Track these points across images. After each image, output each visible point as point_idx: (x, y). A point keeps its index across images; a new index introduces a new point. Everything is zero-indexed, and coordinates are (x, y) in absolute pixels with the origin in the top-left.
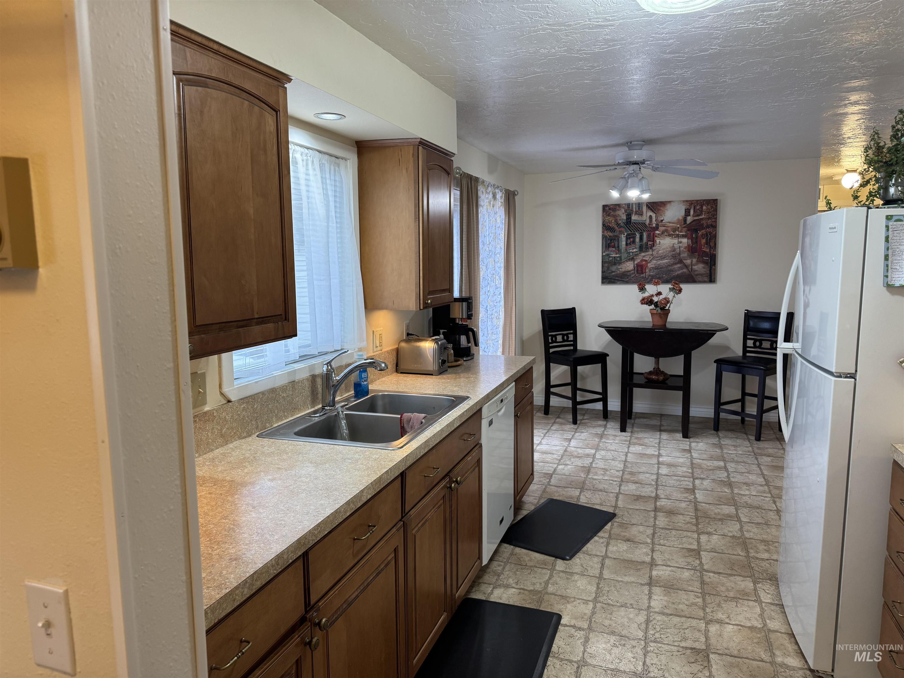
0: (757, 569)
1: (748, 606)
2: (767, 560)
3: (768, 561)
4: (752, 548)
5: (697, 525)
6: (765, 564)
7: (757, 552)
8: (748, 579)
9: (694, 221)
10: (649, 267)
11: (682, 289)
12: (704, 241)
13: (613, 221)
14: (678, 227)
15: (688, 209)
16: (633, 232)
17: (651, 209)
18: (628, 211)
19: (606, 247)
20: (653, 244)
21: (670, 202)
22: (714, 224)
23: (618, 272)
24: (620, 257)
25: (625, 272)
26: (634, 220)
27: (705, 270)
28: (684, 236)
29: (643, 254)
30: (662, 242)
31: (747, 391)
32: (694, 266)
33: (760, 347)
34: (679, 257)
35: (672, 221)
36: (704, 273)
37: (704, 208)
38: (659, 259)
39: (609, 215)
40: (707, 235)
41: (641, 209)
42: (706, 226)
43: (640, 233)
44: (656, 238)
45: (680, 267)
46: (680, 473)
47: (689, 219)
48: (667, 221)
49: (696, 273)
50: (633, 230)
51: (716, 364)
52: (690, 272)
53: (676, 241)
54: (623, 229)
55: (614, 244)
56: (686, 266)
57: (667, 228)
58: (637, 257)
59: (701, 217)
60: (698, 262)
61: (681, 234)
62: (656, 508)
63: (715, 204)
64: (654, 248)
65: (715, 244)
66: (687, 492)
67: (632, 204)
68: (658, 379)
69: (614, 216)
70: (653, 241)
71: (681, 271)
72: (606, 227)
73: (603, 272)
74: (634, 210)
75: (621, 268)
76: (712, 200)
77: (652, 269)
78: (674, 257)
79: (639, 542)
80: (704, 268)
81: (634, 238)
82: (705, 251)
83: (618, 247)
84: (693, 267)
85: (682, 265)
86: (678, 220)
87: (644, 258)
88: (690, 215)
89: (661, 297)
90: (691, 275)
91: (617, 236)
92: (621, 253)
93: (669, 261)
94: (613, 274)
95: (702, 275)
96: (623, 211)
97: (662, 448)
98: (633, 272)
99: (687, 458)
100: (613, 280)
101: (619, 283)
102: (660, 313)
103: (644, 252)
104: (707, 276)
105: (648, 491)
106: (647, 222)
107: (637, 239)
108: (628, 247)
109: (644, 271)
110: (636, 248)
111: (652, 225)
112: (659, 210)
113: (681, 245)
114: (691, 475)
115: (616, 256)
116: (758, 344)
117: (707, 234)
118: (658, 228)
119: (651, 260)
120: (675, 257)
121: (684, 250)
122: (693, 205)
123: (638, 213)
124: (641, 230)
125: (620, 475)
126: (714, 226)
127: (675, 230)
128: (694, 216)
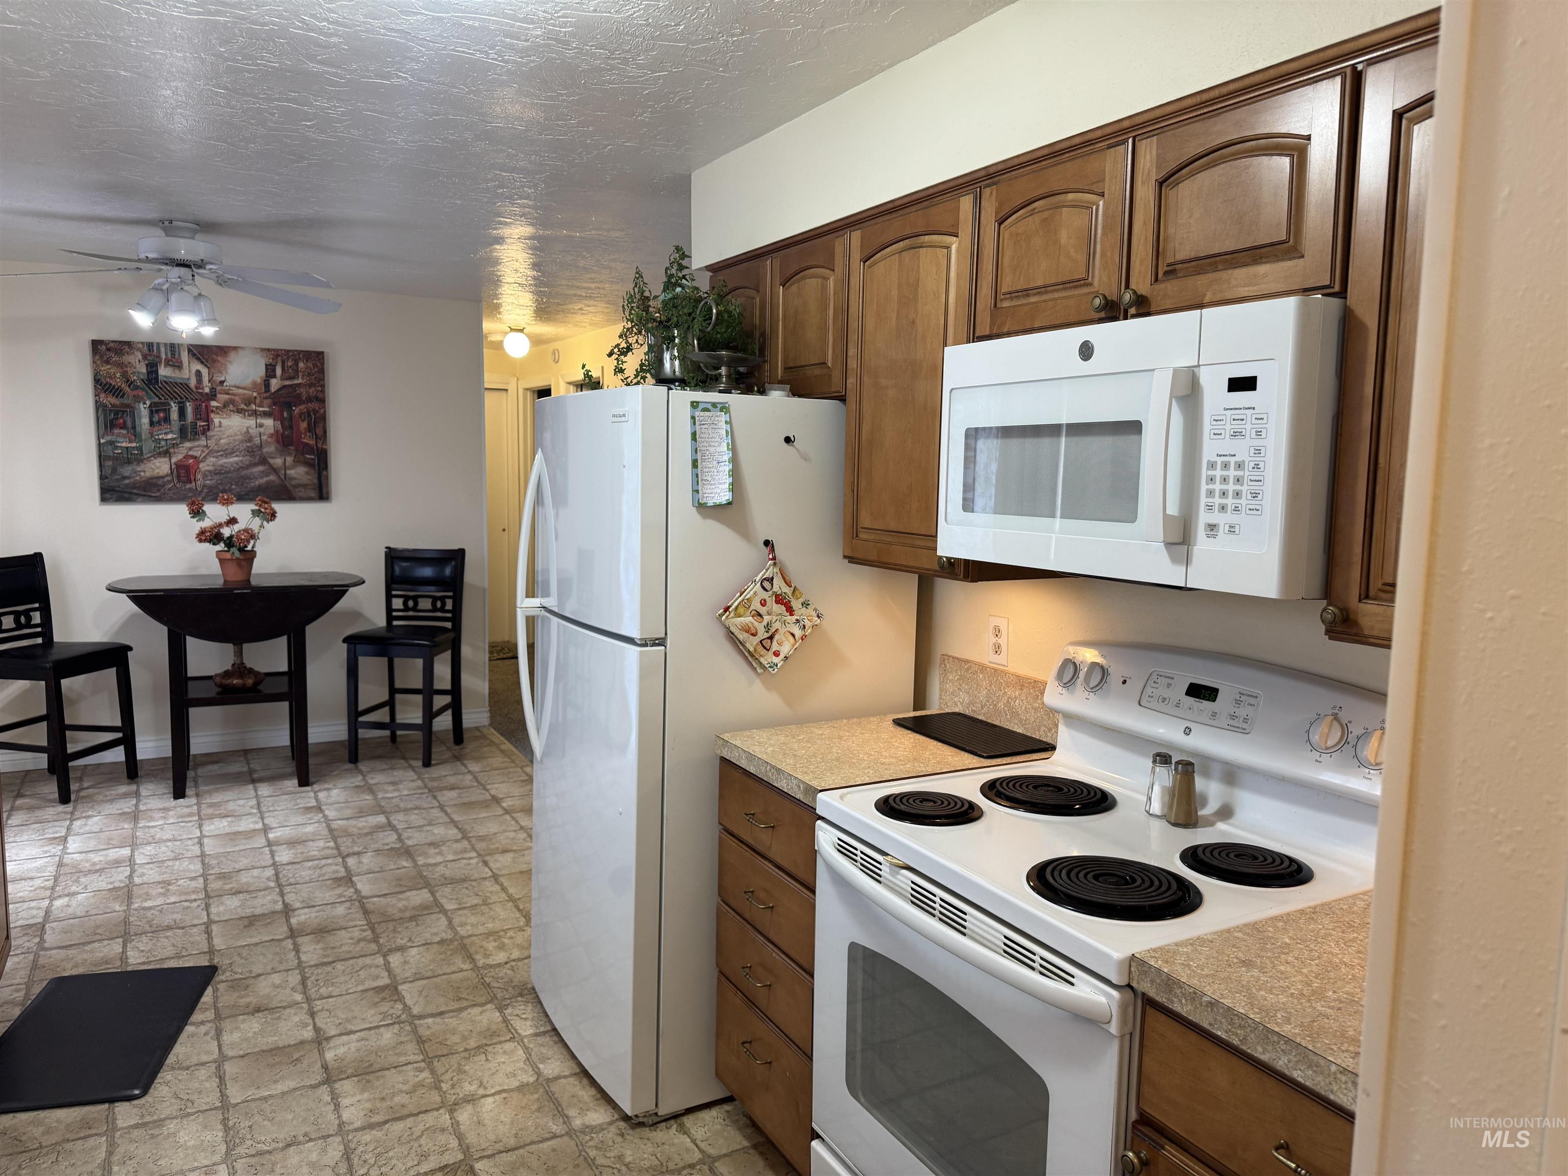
0: (496, 985)
1: (505, 1052)
2: (506, 963)
3: (508, 966)
4: (477, 953)
5: (376, 939)
6: (505, 971)
7: (487, 956)
8: (489, 1006)
9: (284, 387)
10: (203, 470)
11: (276, 513)
12: (304, 425)
13: (118, 375)
14: (255, 398)
15: (270, 365)
16: (163, 401)
17: (198, 359)
18: (149, 358)
19: (106, 427)
20: (208, 425)
21: (235, 348)
22: (320, 395)
23: (138, 478)
24: (140, 449)
25: (152, 478)
26: (165, 376)
27: (310, 477)
28: (266, 415)
29: (188, 444)
30: (225, 422)
31: (398, 685)
32: (290, 469)
33: (415, 609)
34: (259, 452)
35: (243, 385)
36: (309, 482)
37: (301, 365)
38: (222, 455)
39: (107, 362)
40: (309, 415)
41: (177, 356)
42: (306, 398)
43: (179, 403)
44: (212, 415)
45: (263, 472)
46: (316, 853)
47: (275, 384)
48: (233, 383)
49: (294, 482)
50: (163, 395)
51: (345, 645)
52: (282, 480)
53: (251, 422)
54: (141, 393)
55: (125, 422)
56: (275, 470)
57: (231, 397)
58: (176, 450)
59: (296, 382)
60: (297, 462)
61: (261, 409)
62: (291, 929)
63: (319, 359)
64: (209, 434)
65: (325, 432)
66: (339, 886)
67: (158, 344)
68: (244, 685)
69: (120, 365)
70: (207, 421)
71: (265, 479)
72: (101, 385)
73: (102, 478)
74: (163, 356)
75: (144, 471)
76: (315, 352)
77: (208, 473)
78: (250, 451)
79: (280, 1007)
80: (307, 473)
81: (167, 411)
82: (307, 444)
83: (134, 427)
84: (288, 472)
85: (267, 467)
86: (254, 383)
87: (191, 453)
88: (275, 376)
89: (237, 528)
90: (285, 487)
91: (128, 406)
92: (141, 441)
93: (241, 458)
94: (127, 481)
95: (304, 486)
96: (139, 356)
97: (267, 814)
98: (169, 478)
99: (318, 822)
100: (126, 495)
101: (140, 500)
102: (237, 559)
103: (189, 440)
104: (314, 489)
105: (267, 902)
106: (193, 383)
107: (174, 415)
108: (156, 429)
109: (192, 478)
110: (172, 432)
111: (203, 389)
112: (215, 361)
113: (262, 430)
114: (335, 851)
115: (130, 445)
116: (411, 603)
117: (309, 412)
118: (215, 396)
119: (205, 457)
120: (253, 451)
121: (269, 440)
122: (280, 358)
123: (171, 363)
124: (181, 398)
125: (202, 886)
126: (321, 400)
127: (249, 401)
128: (282, 379)
